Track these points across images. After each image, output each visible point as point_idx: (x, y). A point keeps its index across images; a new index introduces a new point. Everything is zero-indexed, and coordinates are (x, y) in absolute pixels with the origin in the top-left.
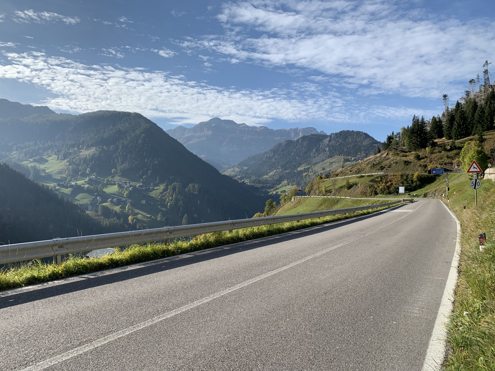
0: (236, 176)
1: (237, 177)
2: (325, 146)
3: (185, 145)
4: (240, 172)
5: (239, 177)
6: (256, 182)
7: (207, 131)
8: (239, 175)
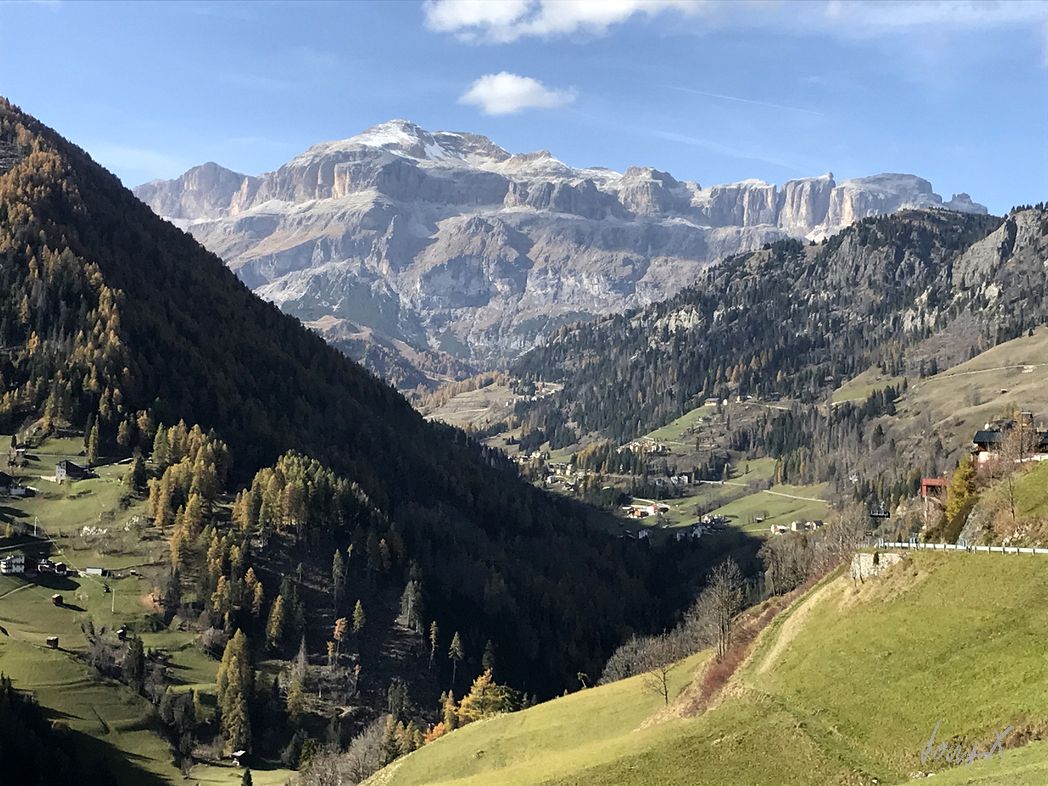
0: (500, 428)
1: (508, 436)
2: (982, 276)
3: (233, 265)
4: (522, 409)
5: (517, 436)
6: (605, 465)
7: (350, 191)
8: (516, 426)
